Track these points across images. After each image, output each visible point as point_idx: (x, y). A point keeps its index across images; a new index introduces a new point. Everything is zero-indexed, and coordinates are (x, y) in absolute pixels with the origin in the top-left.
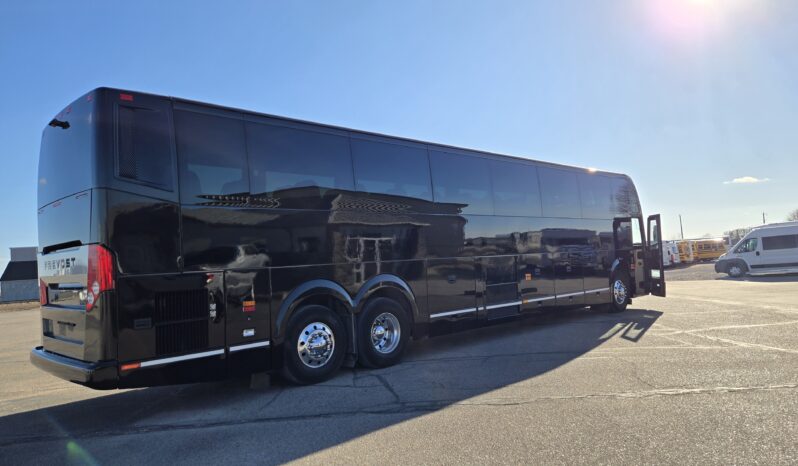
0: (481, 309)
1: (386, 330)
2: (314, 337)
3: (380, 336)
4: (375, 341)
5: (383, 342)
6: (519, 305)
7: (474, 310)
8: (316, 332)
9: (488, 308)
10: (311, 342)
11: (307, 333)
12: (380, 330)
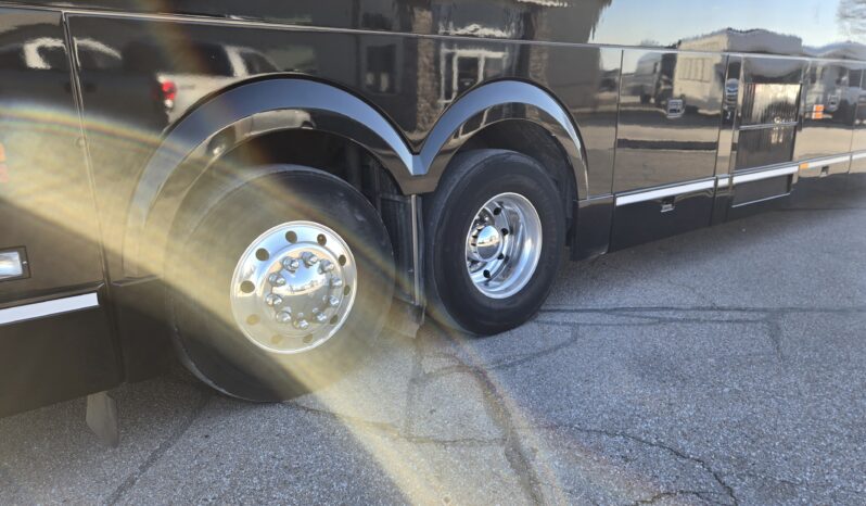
0: (723, 182)
1: (504, 232)
2: (288, 266)
3: (488, 252)
4: (474, 262)
5: (493, 265)
6: (790, 176)
7: (710, 184)
8: (294, 252)
9: (737, 180)
10: (273, 282)
11: (262, 255)
12: (490, 236)
